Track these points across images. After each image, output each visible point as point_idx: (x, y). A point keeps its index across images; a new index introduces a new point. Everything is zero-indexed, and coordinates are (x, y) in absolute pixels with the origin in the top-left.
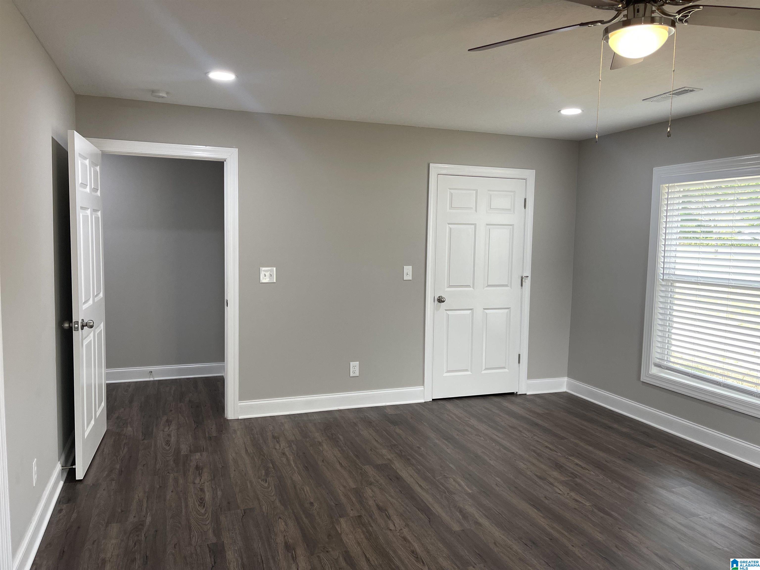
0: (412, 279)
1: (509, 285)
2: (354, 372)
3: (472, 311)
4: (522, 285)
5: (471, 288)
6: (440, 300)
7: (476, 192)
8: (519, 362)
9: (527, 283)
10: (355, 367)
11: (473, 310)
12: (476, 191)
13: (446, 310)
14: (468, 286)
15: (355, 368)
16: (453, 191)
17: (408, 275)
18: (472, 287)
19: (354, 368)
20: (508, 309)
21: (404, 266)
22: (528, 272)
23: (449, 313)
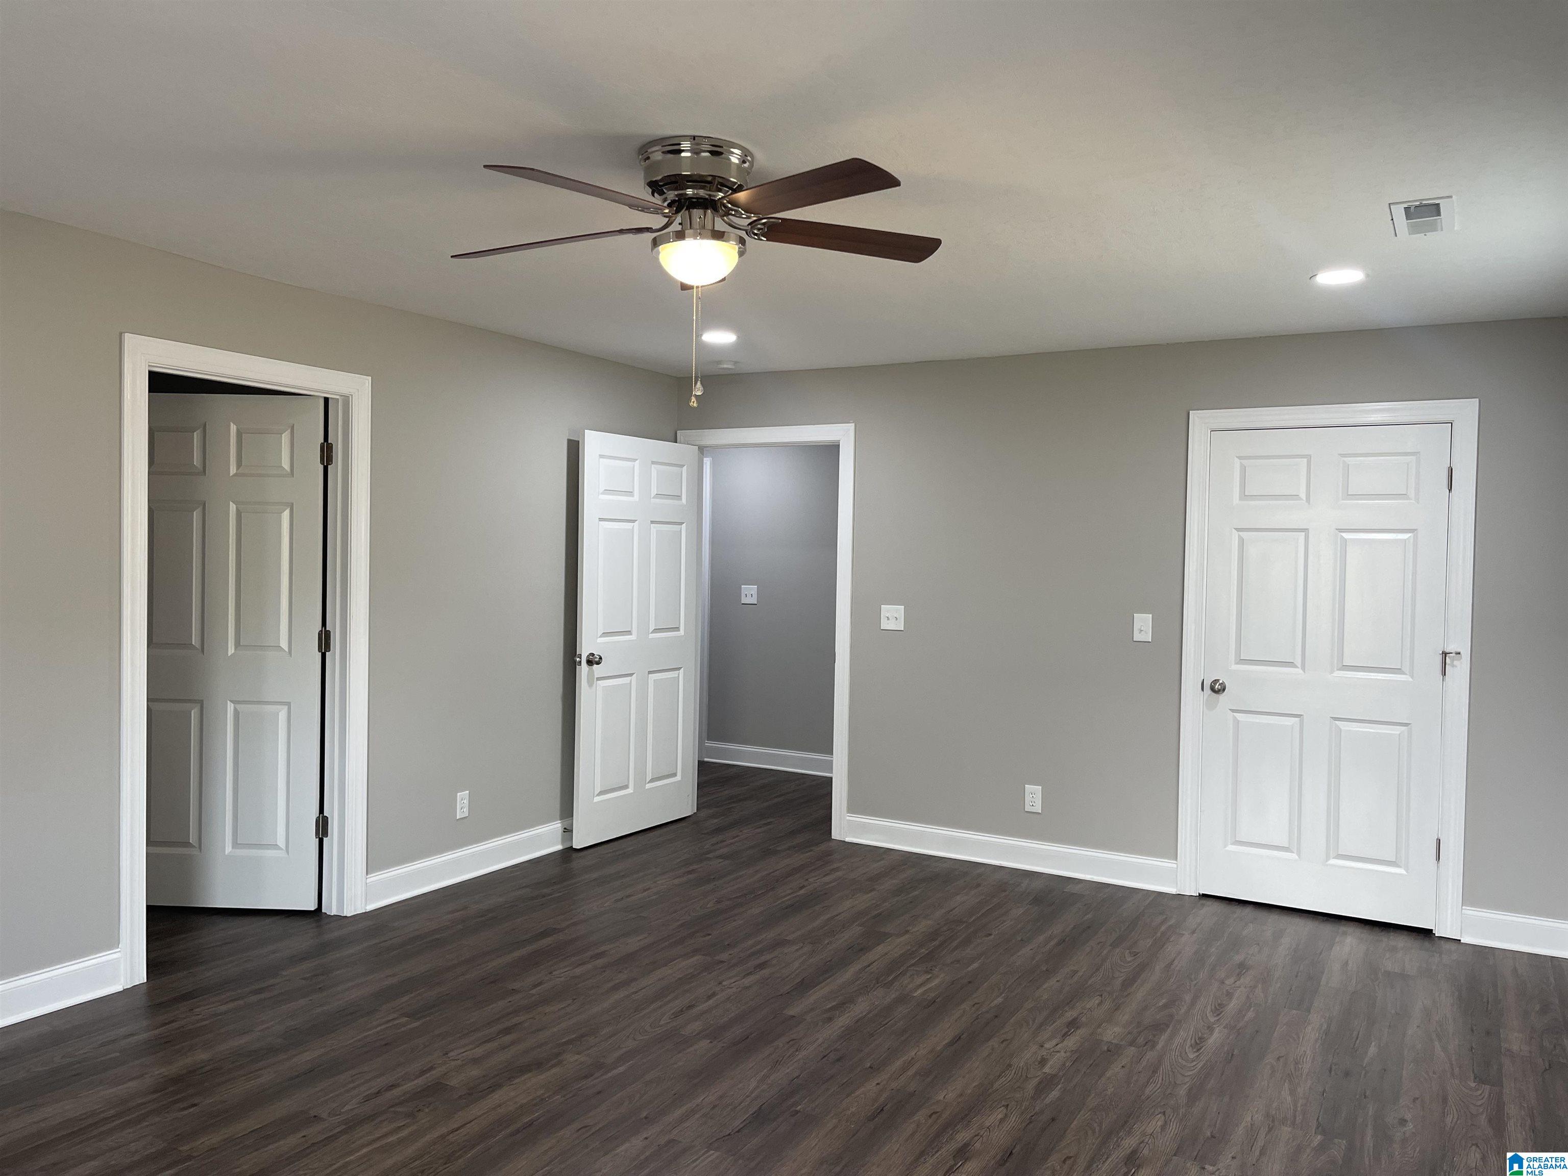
0: (1152, 640)
1: (1406, 669)
2: (1031, 804)
3: (1300, 720)
4: (1444, 673)
5: (1296, 669)
6: (1217, 689)
7: (1308, 461)
8: (1438, 858)
9: (1460, 670)
10: (1033, 794)
11: (1302, 717)
12: (1308, 459)
13: (1233, 711)
14: (1290, 664)
15: (1034, 796)
16: (1246, 461)
17: (1142, 632)
18: (1299, 666)
19: (1031, 796)
20: (1405, 726)
21: (1135, 615)
22: (1461, 642)
23: (1239, 716)
